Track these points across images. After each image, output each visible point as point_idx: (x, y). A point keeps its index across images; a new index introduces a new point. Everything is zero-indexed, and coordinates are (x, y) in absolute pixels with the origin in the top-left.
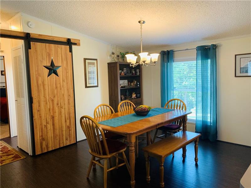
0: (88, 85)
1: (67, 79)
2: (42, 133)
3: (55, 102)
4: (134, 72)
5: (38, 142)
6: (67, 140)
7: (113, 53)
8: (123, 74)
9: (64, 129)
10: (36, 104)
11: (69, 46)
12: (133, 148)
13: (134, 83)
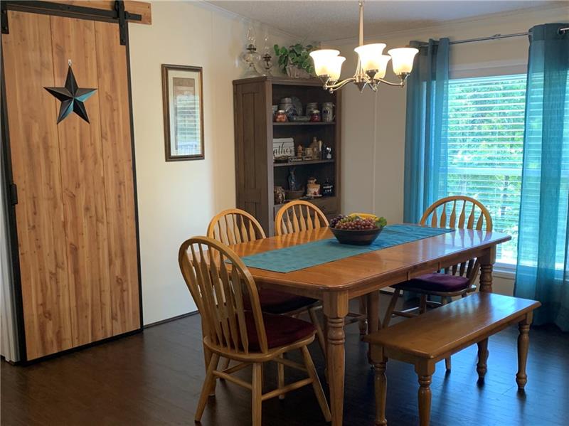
0: (173, 153)
1: (113, 131)
2: (44, 296)
3: (81, 202)
4: (315, 112)
5: (33, 322)
6: (117, 320)
7: (252, 49)
8: (282, 117)
9: (107, 286)
10: (25, 205)
11: (118, 25)
12: (341, 333)
13: (315, 150)
